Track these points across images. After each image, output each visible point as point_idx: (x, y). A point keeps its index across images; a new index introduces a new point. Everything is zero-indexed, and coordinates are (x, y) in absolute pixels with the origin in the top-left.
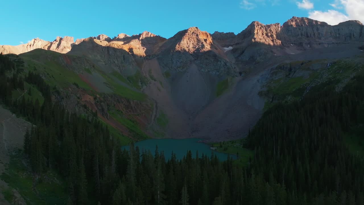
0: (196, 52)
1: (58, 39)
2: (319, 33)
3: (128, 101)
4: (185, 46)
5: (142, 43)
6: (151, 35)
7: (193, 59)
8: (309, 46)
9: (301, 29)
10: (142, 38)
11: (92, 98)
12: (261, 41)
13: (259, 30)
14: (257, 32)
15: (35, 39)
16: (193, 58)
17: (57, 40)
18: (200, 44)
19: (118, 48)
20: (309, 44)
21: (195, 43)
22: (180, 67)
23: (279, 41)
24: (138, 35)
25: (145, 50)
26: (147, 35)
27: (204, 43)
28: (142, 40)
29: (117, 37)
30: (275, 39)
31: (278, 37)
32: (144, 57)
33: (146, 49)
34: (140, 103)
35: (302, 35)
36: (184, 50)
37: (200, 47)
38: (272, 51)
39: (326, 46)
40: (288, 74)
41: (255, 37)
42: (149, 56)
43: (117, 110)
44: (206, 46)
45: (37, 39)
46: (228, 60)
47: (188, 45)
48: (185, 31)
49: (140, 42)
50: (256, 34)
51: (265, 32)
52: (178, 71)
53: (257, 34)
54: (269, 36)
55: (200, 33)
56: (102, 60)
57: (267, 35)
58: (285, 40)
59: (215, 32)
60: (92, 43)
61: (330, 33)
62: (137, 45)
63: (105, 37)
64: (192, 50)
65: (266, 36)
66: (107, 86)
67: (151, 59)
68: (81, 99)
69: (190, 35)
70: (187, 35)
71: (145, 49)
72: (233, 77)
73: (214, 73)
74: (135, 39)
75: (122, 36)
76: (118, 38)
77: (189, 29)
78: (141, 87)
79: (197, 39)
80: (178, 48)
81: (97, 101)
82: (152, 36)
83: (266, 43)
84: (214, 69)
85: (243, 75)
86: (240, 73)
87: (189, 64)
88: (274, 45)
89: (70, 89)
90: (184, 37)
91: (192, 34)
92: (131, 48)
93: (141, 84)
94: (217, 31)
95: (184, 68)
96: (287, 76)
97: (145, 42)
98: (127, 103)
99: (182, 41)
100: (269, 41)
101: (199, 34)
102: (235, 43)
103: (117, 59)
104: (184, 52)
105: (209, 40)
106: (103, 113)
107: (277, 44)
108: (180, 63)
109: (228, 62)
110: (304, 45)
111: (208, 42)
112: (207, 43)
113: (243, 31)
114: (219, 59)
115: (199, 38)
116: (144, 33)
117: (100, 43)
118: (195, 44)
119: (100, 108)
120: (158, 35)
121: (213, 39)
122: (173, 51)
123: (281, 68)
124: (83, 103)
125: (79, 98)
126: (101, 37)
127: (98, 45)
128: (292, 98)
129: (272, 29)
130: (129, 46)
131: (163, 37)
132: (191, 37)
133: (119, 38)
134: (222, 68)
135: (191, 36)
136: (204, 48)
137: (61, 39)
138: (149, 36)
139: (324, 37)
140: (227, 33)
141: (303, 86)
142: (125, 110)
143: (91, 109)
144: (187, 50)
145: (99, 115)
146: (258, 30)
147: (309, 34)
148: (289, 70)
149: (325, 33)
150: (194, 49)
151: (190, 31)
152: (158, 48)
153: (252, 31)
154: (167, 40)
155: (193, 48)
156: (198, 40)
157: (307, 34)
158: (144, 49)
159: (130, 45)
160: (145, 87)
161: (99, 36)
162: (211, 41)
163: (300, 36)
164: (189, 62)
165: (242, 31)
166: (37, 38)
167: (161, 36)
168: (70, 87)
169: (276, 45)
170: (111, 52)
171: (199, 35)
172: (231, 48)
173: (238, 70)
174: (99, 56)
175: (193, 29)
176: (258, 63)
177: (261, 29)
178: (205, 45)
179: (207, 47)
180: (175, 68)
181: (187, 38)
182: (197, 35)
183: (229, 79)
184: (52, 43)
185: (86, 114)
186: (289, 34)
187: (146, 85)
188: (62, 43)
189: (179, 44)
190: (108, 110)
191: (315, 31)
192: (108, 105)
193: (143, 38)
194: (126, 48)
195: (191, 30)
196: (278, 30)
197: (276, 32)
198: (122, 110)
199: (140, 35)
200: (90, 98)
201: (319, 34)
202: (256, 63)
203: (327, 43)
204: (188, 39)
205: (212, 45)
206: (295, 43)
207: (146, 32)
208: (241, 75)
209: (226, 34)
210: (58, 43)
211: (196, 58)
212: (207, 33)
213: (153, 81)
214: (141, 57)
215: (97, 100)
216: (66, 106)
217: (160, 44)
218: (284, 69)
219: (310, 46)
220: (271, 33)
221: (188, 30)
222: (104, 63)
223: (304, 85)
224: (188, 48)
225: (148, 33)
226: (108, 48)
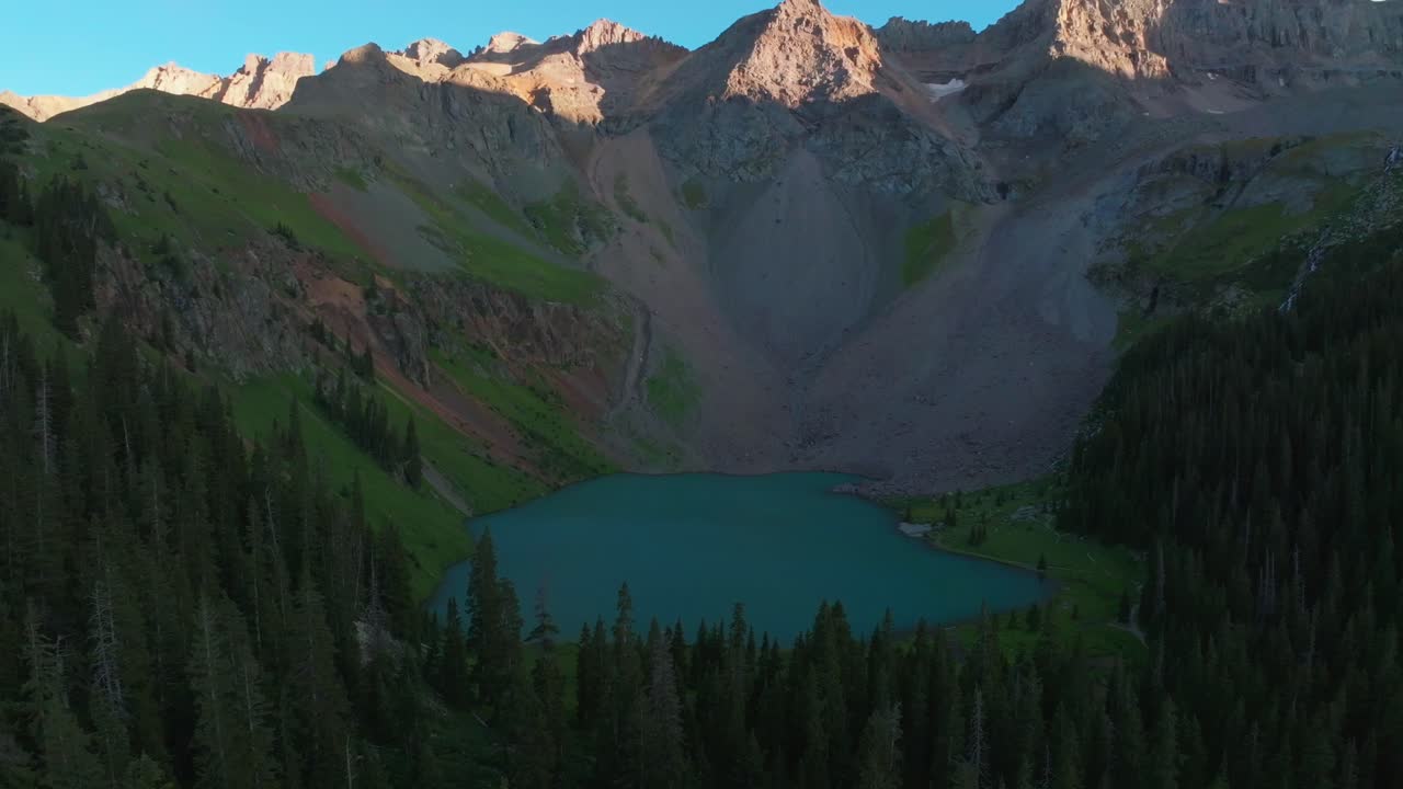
0: (811, 99)
1: (252, 66)
2: (1323, 29)
3: (522, 304)
4: (767, 78)
5: (587, 70)
6: (623, 35)
7: (800, 129)
8: (1282, 83)
9: (1249, 12)
10: (589, 50)
11: (355, 293)
12: (1087, 57)
13: (1075, 12)
14: (1069, 18)
15: (161, 70)
16: (799, 125)
17: (246, 71)
18: (831, 68)
19: (486, 87)
20: (1283, 72)
21: (810, 65)
22: (744, 164)
23: (1159, 58)
24: (571, 36)
25: (598, 98)
26: (608, 37)
27: (847, 64)
28: (587, 56)
29: (487, 48)
30: (1143, 48)
31: (1156, 41)
32: (594, 122)
33: (604, 91)
34: (576, 316)
35: (1251, 35)
36: (761, 92)
37: (829, 82)
38: (1133, 101)
39: (1353, 82)
40: (1214, 193)
41: (1062, 38)
42: (617, 120)
43: (475, 347)
44: (855, 78)
45: (170, 70)
46: (948, 134)
47: (780, 70)
48: (767, 17)
49: (581, 63)
50: (1063, 26)
51: (1100, 21)
52: (737, 180)
53: (1068, 26)
54: (1117, 37)
55: (826, 22)
56: (417, 138)
57: (1108, 31)
58: (1183, 54)
59: (891, 20)
60: (377, 66)
61: (1367, 33)
62: (569, 74)
63: (439, 48)
64: (796, 93)
65: (1105, 38)
66: (432, 243)
67: (625, 132)
68: (305, 297)
69: (788, 31)
70: (776, 31)
71: (601, 91)
72: (973, 203)
73: (890, 186)
74: (559, 53)
75: (505, 43)
76: (490, 51)
77: (783, 7)
78: (580, 248)
79: (818, 48)
80: (735, 83)
81: (380, 309)
82: (628, 39)
83: (1105, 65)
84: (891, 170)
85: (1014, 194)
86: (1003, 189)
87: (783, 150)
88: (1139, 73)
89: (251, 252)
90: (763, 38)
91: (795, 27)
92: (543, 89)
93: (583, 233)
94: (898, 16)
95: (765, 167)
96: (1208, 201)
97: (599, 66)
98: (516, 314)
99: (754, 55)
100: (1115, 59)
101: (822, 25)
102: (974, 67)
103: (482, 131)
104: (766, 104)
105: (865, 52)
106: (405, 361)
107: (1151, 69)
108: (747, 146)
109: (947, 140)
110: (1260, 76)
111: (862, 59)
112: (859, 64)
113: (1007, 14)
114: (910, 129)
115: (824, 44)
116: (595, 27)
117: (415, 68)
118: (808, 69)
119: (389, 337)
120: (655, 36)
121: (884, 49)
122: (717, 98)
123: (1182, 165)
124: (308, 317)
125: (293, 294)
126: (421, 51)
127: (401, 78)
128: (1244, 297)
129: (1128, 10)
130: (534, 81)
131: (674, 43)
132: (791, 39)
133: (496, 50)
134: (926, 166)
135: (793, 35)
136: (848, 85)
137: (263, 65)
138: (617, 39)
139: (1344, 48)
140: (940, 26)
141: (1291, 242)
142: (506, 343)
143: (345, 343)
144: (776, 94)
145: (385, 368)
146: (1070, 11)
147: (1283, 33)
148: (1216, 173)
149: (1346, 31)
150: (804, 87)
151: (788, 15)
152: (653, 88)
153: (1047, 14)
154: (690, 56)
155: (800, 82)
156: (823, 53)
157: (1274, 31)
158: (595, 91)
159: (538, 78)
160: (597, 246)
161: (415, 46)
162: (876, 57)
163: (1247, 42)
164: (785, 142)
165: (1002, 16)
166: (170, 64)
167: (664, 41)
168: (251, 244)
169: (1145, 74)
170: (455, 106)
171: (824, 32)
172: (956, 85)
173: (991, 175)
174: (404, 120)
175: (800, 7)
176: (1076, 146)
177: (1086, 9)
178: (850, 72)
179: (860, 82)
180: (727, 168)
181: (776, 42)
182: (818, 31)
183: (954, 213)
184: (226, 83)
185: (313, 368)
186: (1198, 31)
187: (603, 239)
188: (265, 80)
189: (741, 70)
190: (431, 343)
191: (1308, 22)
192: (432, 325)
193: (591, 46)
194: (521, 87)
195: (790, 11)
196: (1154, 12)
197: (1147, 22)
198: (494, 345)
199: (579, 36)
200: (344, 294)
201: (1323, 33)
202: (1068, 148)
203: (1359, 73)
204: (780, 48)
205: (877, 72)
206: (1224, 70)
207: (604, 25)
208: (1004, 198)
209: (938, 30)
210: (250, 79)
211: (814, 127)
212: (859, 25)
213: (633, 220)
214: (583, 123)
215: (376, 303)
216: (210, 330)
217: (664, 72)
218: (1198, 168)
219: (1288, 85)
220: (1124, 26)
221: (777, 9)
222: (425, 150)
223: (1296, 242)
224: (779, 84)
225: (613, 26)
226: (446, 89)
